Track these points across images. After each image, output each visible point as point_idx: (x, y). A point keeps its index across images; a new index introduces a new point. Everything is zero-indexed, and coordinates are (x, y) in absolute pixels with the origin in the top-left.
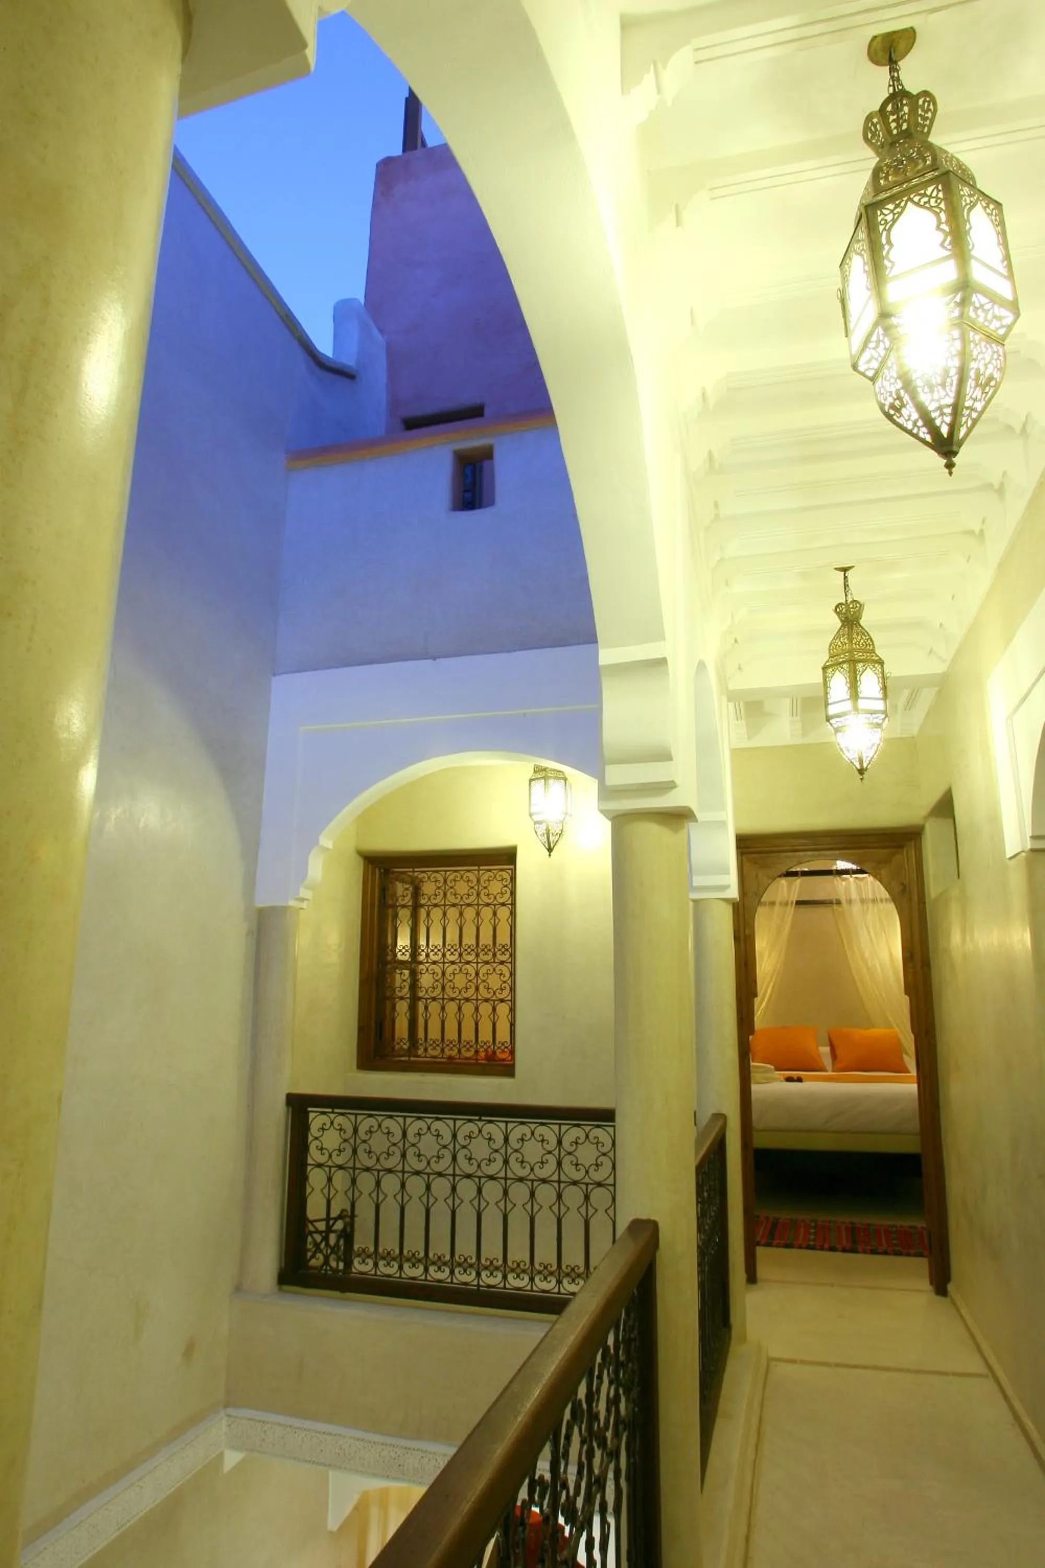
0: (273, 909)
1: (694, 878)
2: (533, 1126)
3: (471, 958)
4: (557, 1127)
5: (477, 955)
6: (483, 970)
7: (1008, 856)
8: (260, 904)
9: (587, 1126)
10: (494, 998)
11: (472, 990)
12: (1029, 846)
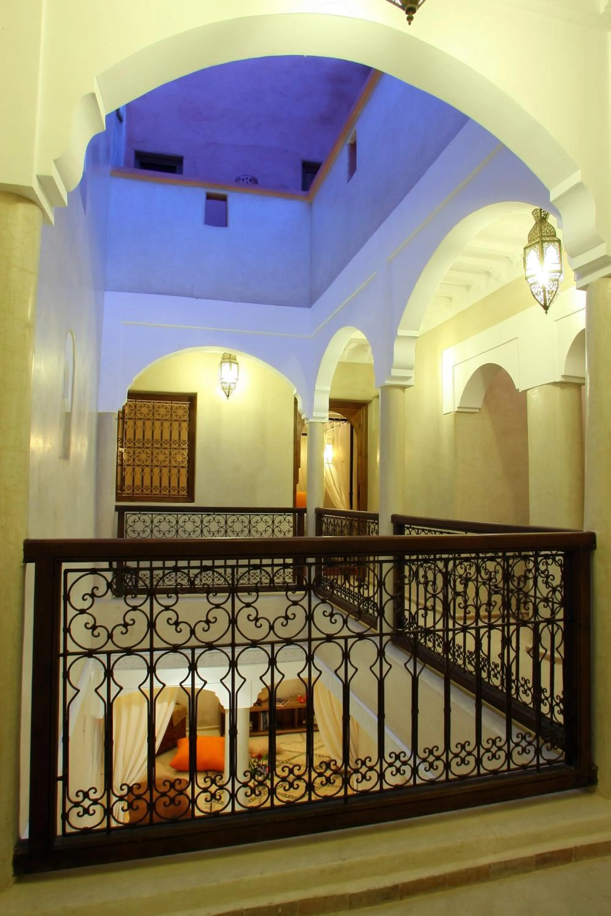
0: (108, 414)
1: (314, 413)
2: (238, 516)
3: (167, 446)
4: (249, 516)
5: (170, 445)
6: (174, 452)
7: (444, 413)
8: (101, 411)
9: (262, 515)
10: (179, 466)
11: (168, 462)
12: (456, 410)
